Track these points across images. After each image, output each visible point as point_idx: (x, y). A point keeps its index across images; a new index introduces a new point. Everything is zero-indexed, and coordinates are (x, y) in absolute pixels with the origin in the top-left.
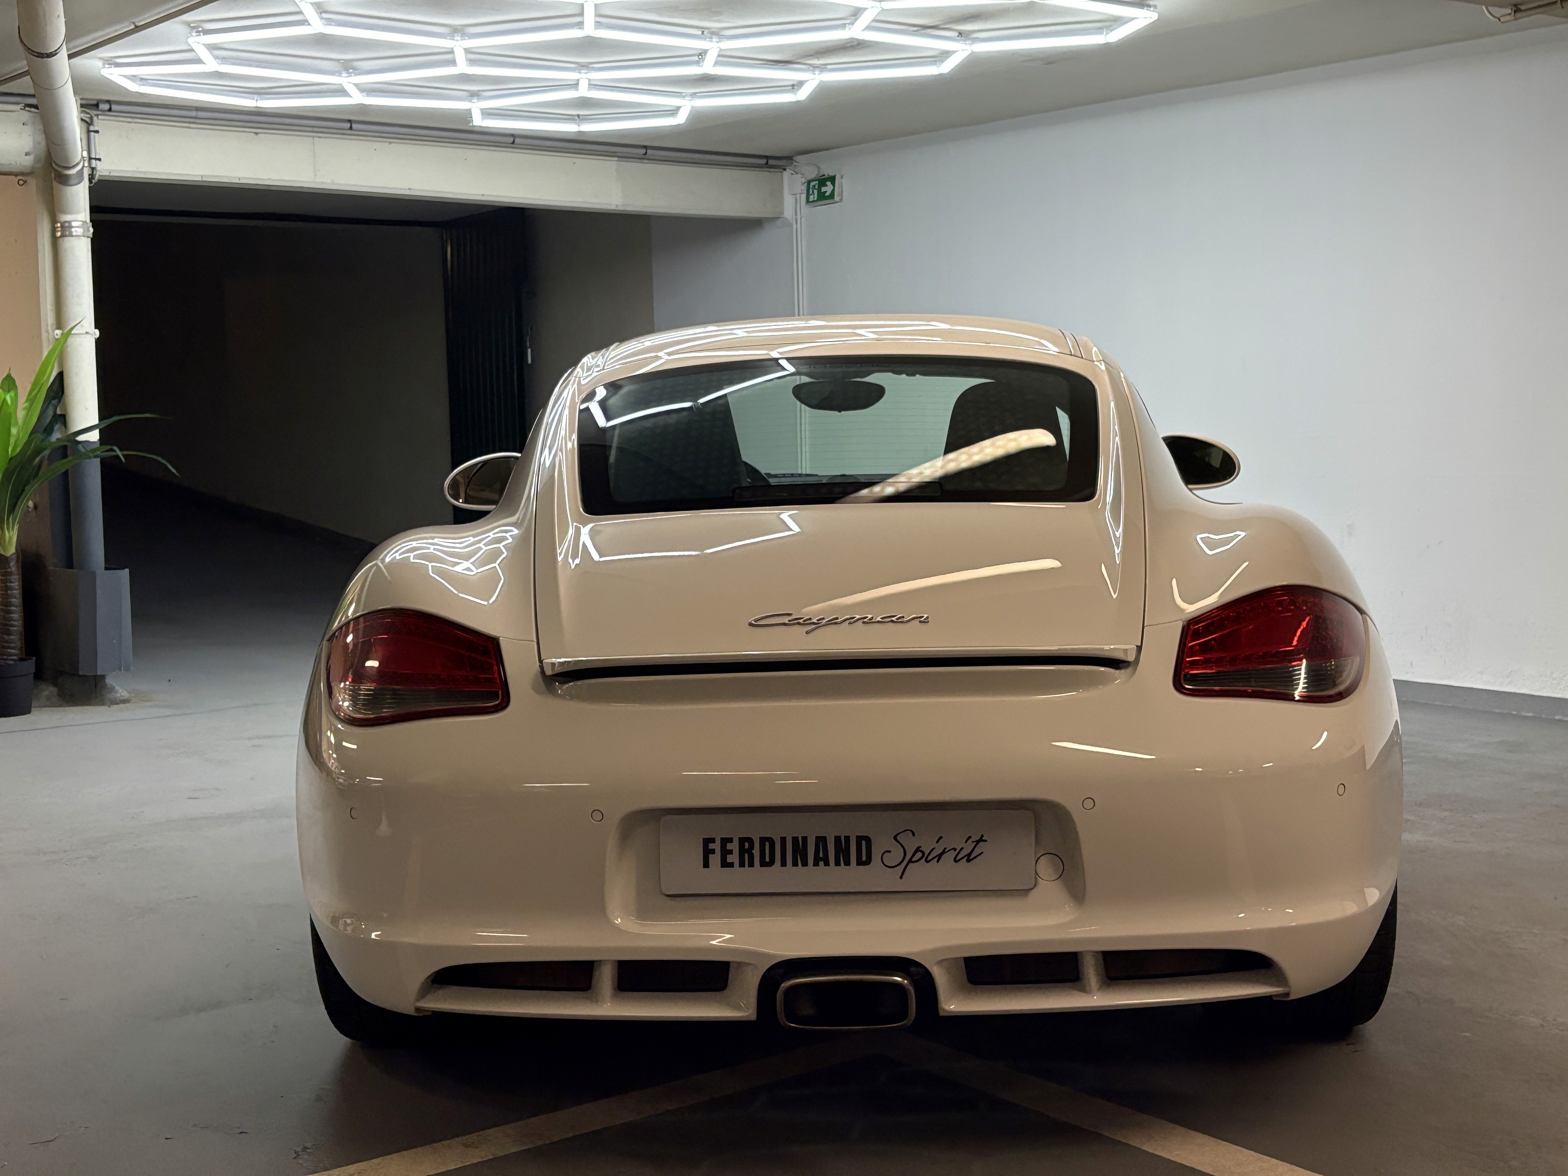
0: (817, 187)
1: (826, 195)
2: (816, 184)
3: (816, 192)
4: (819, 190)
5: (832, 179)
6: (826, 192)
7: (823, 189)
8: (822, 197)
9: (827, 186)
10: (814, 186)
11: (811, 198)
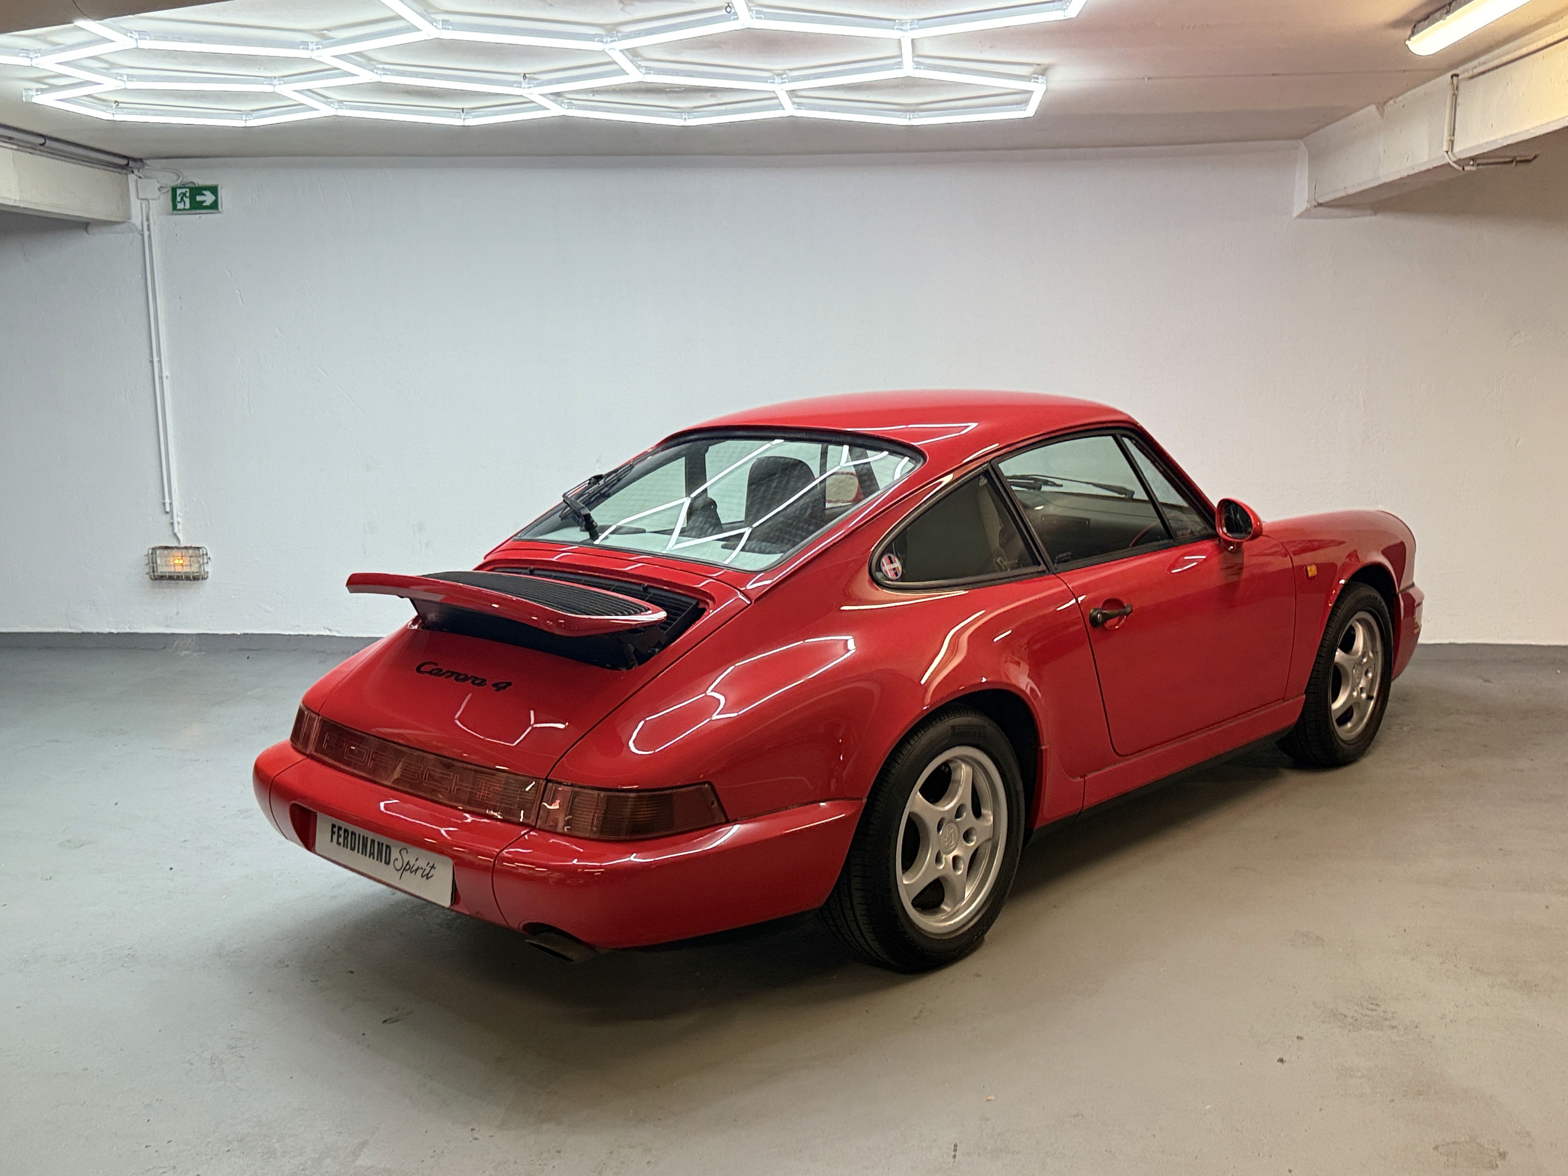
0: (188, 194)
1: (204, 204)
2: (186, 192)
3: (187, 201)
4: (192, 198)
5: (214, 190)
6: (204, 201)
7: (199, 198)
8: (197, 206)
9: (204, 195)
10: (184, 194)
11: (180, 206)
